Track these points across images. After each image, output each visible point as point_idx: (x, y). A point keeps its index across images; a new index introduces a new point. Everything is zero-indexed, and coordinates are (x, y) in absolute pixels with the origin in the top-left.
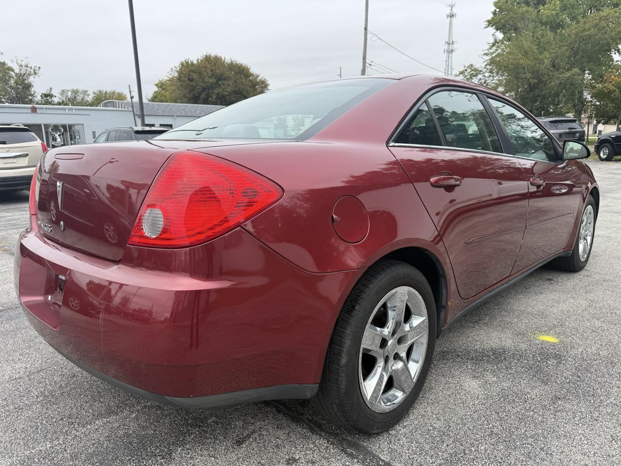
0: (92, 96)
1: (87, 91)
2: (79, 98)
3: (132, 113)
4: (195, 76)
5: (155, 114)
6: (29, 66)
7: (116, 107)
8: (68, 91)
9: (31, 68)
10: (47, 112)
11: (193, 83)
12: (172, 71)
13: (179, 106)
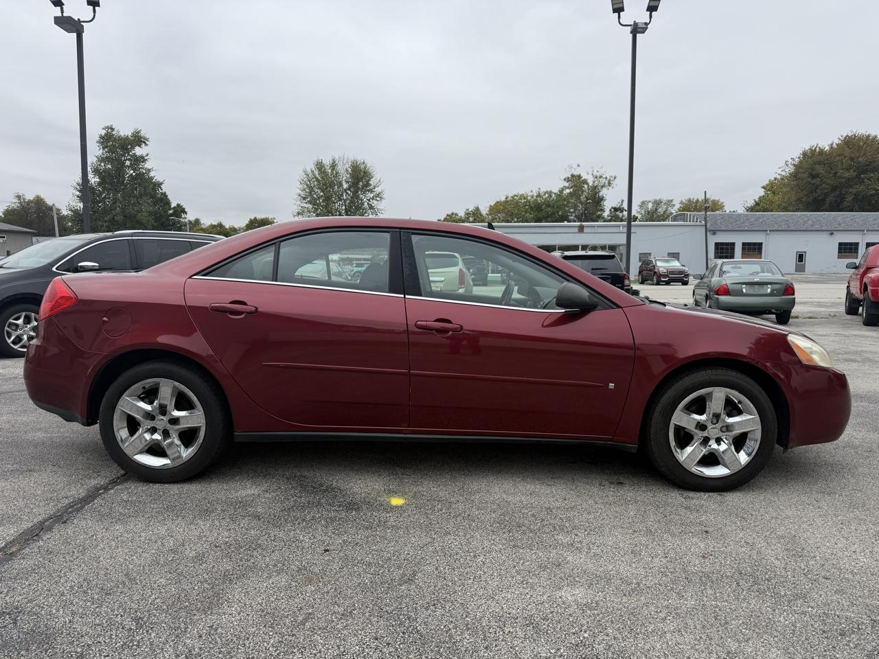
0: (678, 206)
1: (672, 201)
2: (661, 210)
3: (704, 228)
4: (820, 170)
5: (737, 229)
6: (604, 176)
7: (687, 221)
8: (650, 202)
9: (606, 178)
10: (599, 231)
11: (817, 181)
12: (787, 165)
13: (780, 216)
